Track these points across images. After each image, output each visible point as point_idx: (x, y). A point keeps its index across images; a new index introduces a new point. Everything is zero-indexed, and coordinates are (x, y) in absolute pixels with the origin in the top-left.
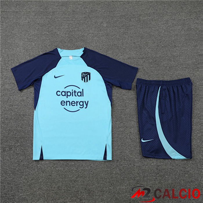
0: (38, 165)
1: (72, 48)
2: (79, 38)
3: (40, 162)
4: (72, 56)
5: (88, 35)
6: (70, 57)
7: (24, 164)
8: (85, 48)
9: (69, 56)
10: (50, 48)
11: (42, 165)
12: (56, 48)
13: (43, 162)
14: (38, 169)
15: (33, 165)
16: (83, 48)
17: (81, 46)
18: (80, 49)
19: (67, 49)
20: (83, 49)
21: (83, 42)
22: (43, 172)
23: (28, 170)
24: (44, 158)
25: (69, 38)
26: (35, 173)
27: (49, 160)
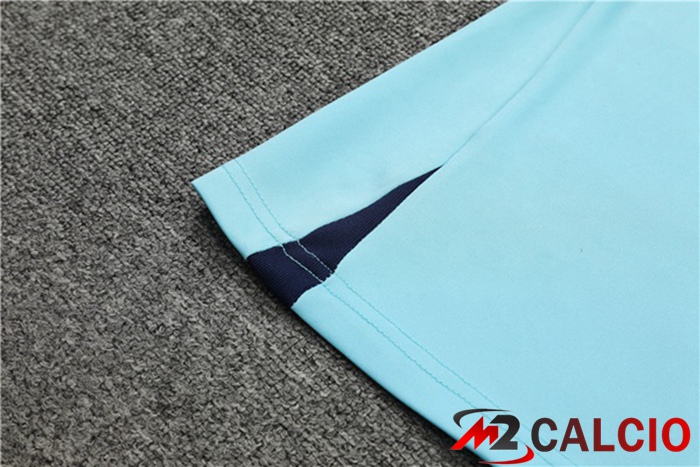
0: (179, 299)
3: (230, 293)
7: (79, 146)
11: (223, 339)
13: (257, 327)
14: (141, 321)
15: (139, 230)
22: (162, 409)
23: (54, 226)
24: (312, 304)
26: (80, 318)
27: (351, 366)
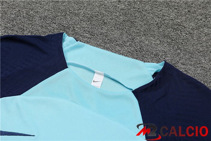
1: (118, 48)
2: (159, 28)
4: (106, 76)
5: (198, 29)
6: (97, 77)
8: (166, 64)
9: (94, 72)
10: (42, 27)
12: (61, 32)
16: (158, 62)
17: (156, 55)
18: (147, 64)
19: (98, 46)
20: (159, 67)
21: (169, 44)
25: (125, 15)
